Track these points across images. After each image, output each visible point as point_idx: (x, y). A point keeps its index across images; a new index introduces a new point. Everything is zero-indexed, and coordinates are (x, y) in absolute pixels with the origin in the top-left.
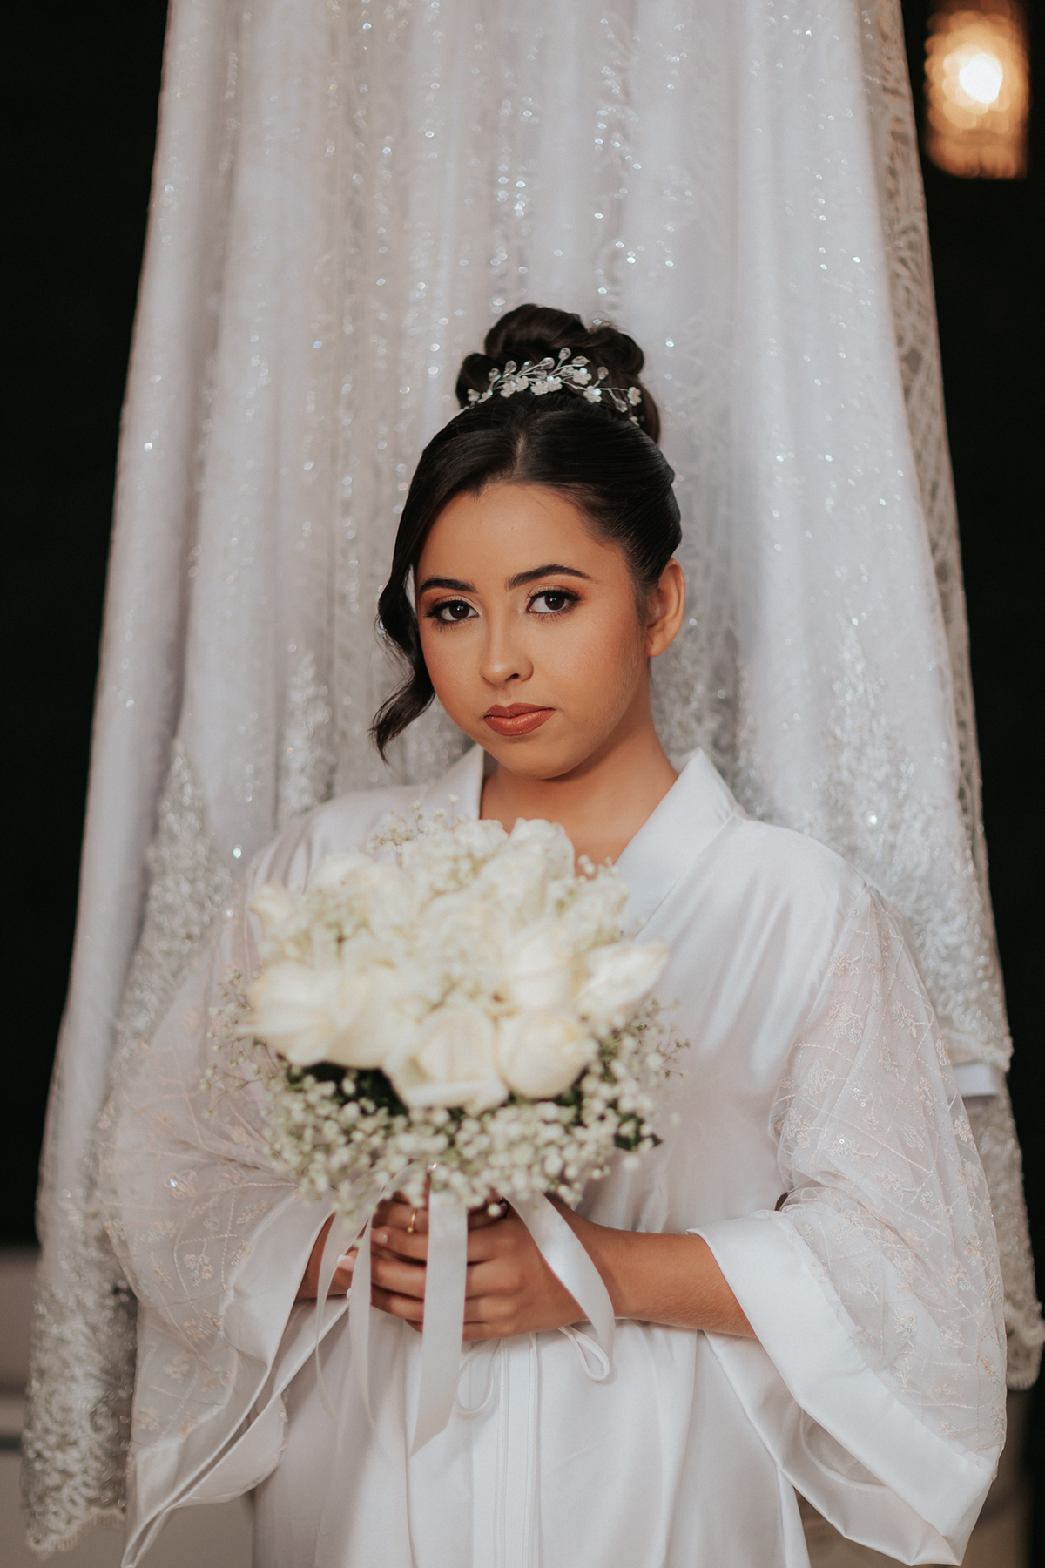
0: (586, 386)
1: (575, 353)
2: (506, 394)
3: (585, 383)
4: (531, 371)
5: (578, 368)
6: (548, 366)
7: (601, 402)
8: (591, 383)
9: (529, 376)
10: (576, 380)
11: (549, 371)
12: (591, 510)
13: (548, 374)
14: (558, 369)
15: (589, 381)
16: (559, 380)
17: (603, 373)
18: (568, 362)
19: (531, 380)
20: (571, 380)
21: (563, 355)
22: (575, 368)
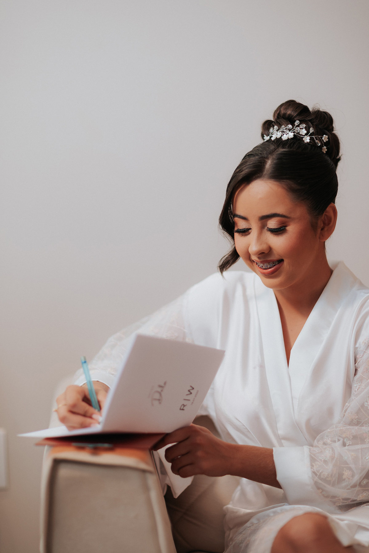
0: (304, 136)
1: (301, 122)
2: (273, 139)
3: (304, 134)
4: (283, 130)
5: (302, 129)
6: (290, 128)
7: (310, 142)
8: (306, 134)
9: (282, 132)
10: (301, 133)
11: (290, 130)
12: (291, 190)
13: (289, 131)
14: (294, 129)
15: (305, 134)
16: (293, 134)
17: (312, 130)
18: (298, 126)
19: (283, 133)
20: (299, 133)
21: (297, 123)
22: (300, 128)
